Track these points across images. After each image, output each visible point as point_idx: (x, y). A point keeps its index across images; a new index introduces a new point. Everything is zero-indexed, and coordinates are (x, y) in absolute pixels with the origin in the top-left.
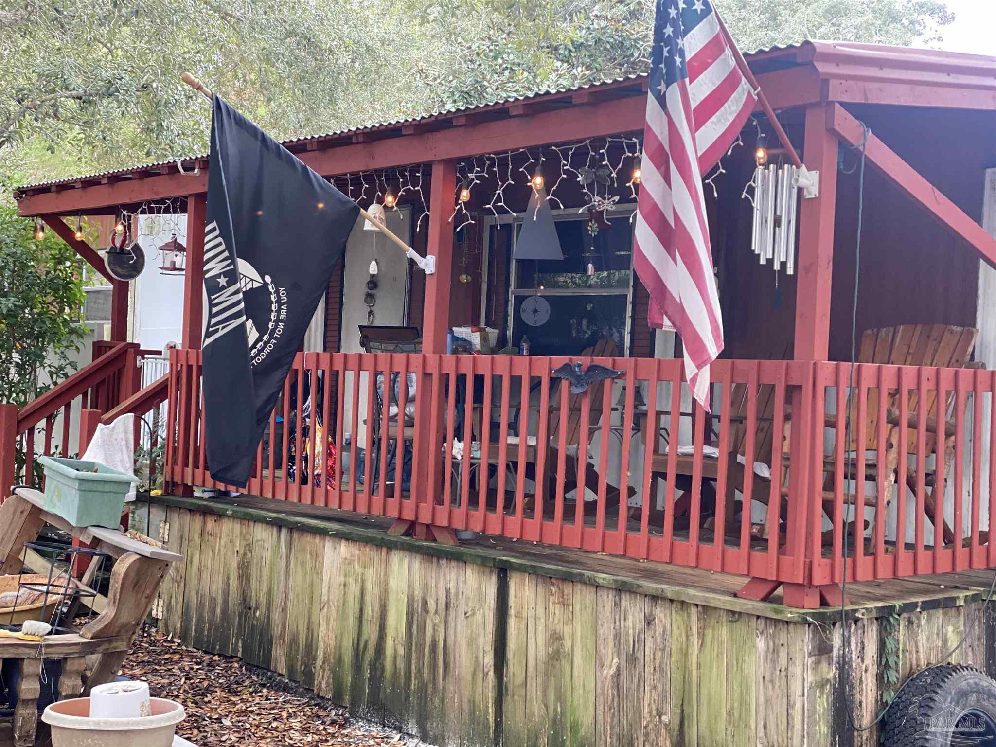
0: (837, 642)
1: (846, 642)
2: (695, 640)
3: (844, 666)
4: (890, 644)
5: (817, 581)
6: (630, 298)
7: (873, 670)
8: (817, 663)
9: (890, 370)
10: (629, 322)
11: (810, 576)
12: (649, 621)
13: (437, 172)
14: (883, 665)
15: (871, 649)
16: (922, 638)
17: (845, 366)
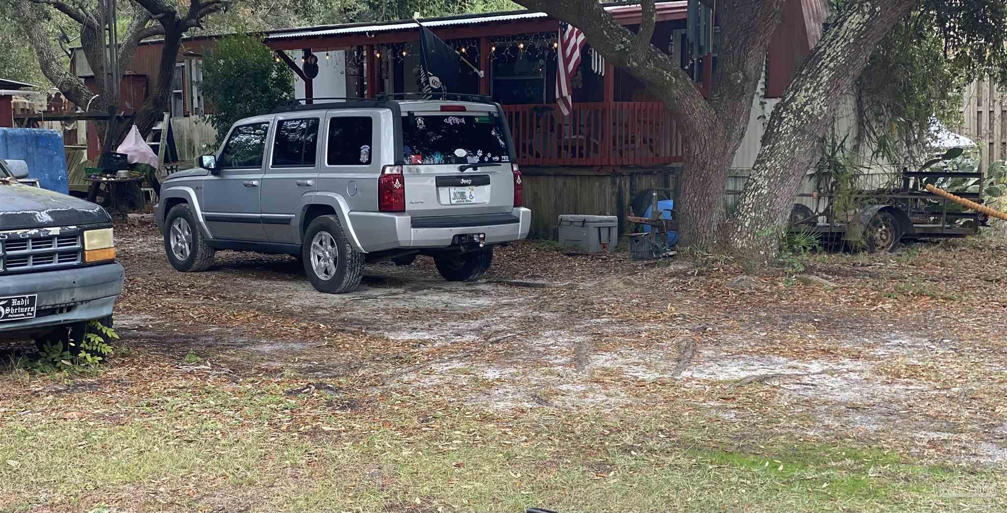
0: (618, 182)
1: (620, 182)
2: (579, 187)
3: (620, 187)
4: (633, 183)
5: (612, 163)
6: (545, 80)
7: (629, 191)
8: (613, 187)
9: (631, 103)
10: (545, 89)
11: (609, 162)
12: (565, 183)
13: (482, 40)
14: (632, 189)
15: (628, 185)
16: (644, 182)
17: (618, 103)
